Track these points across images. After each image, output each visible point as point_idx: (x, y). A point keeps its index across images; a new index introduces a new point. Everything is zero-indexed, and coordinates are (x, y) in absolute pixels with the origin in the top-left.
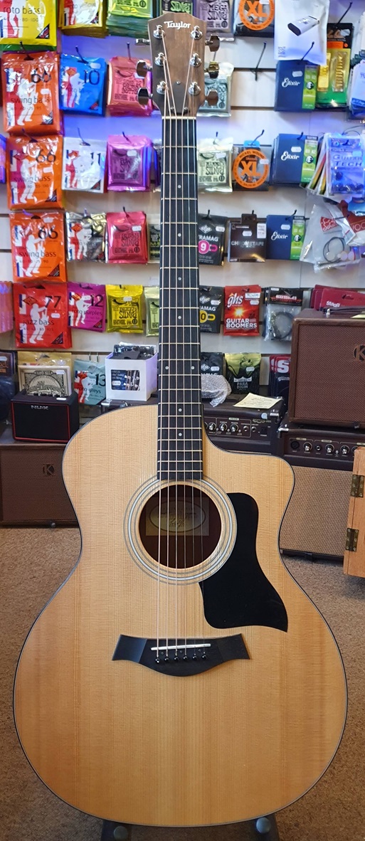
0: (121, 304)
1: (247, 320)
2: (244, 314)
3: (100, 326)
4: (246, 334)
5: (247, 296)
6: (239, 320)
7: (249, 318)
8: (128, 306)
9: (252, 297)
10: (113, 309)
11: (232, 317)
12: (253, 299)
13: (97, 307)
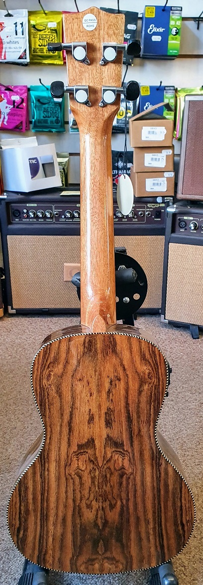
13: (18, 109)
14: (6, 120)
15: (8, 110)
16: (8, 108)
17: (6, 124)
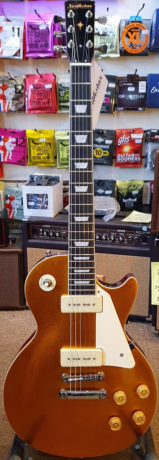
0: (38, 144)
1: (133, 155)
2: (131, 150)
3: (23, 161)
4: (132, 166)
5: (133, 136)
6: (127, 154)
7: (135, 153)
8: (43, 146)
9: (137, 137)
10: (31, 148)
11: (121, 153)
12: (137, 139)
13: (20, 147)
14: (10, 156)
15: (12, 148)
16: (12, 146)
17: (11, 159)
